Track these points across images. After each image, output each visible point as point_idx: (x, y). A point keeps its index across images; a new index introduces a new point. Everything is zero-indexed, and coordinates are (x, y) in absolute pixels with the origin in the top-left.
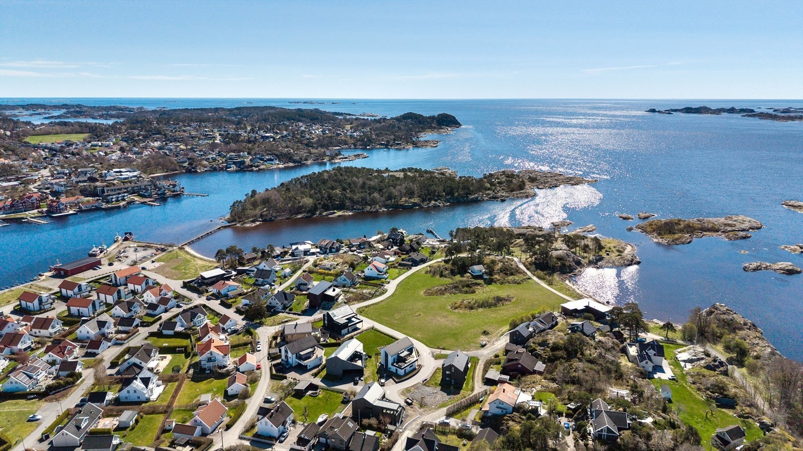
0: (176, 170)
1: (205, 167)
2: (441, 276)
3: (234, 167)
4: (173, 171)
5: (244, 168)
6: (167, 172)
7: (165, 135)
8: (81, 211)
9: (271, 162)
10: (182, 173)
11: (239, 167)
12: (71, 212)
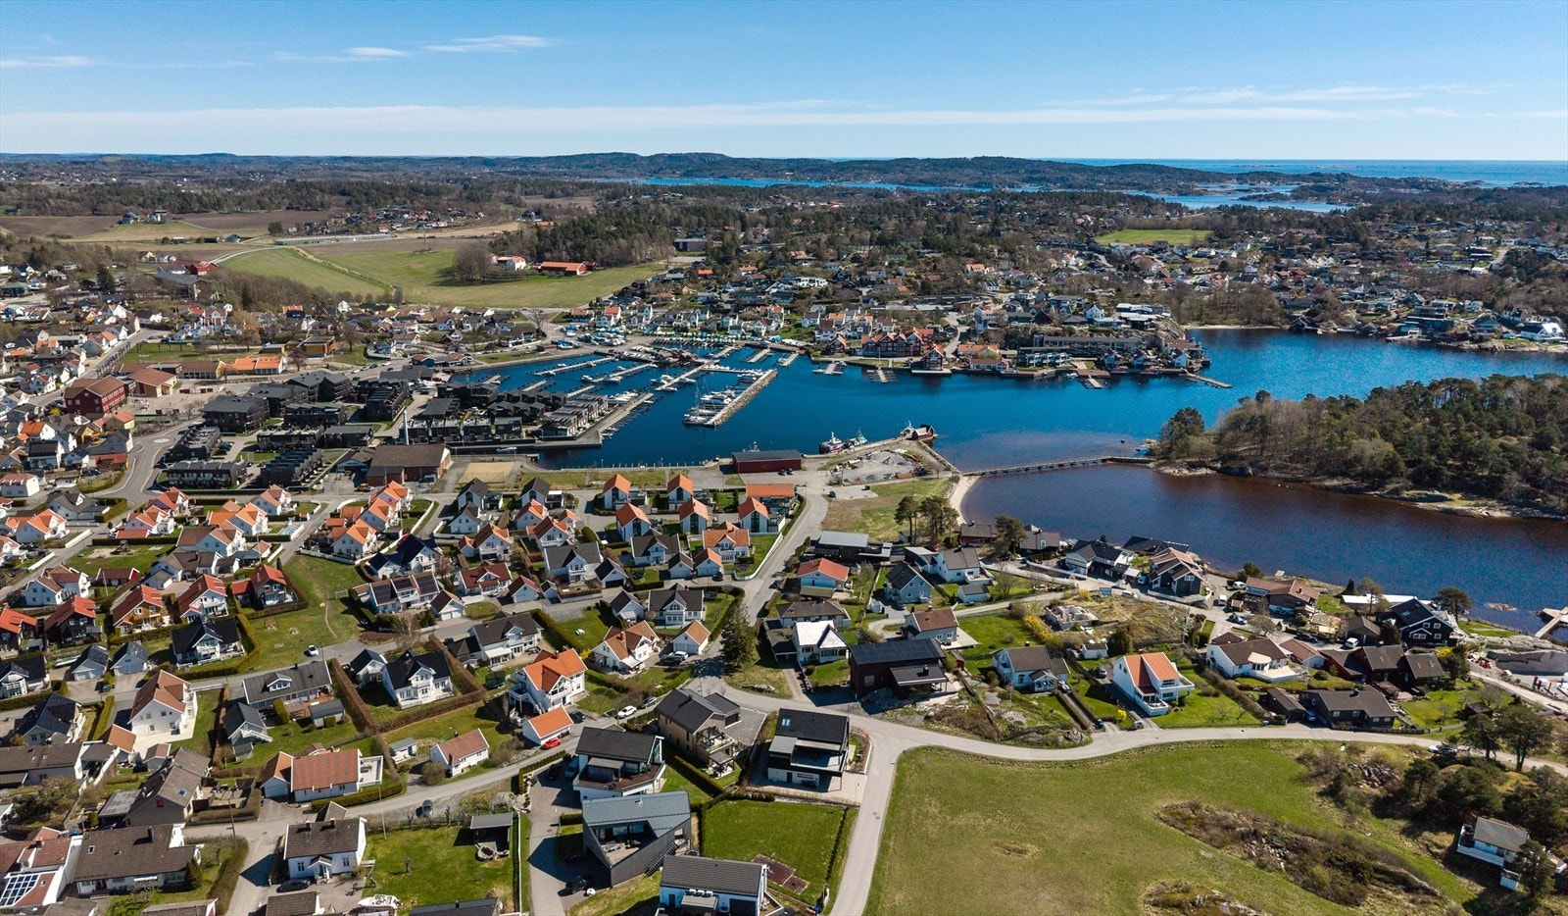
0: (1271, 323)
1: (1344, 325)
2: (1333, 793)
3: (1415, 334)
4: (1264, 323)
5: (1439, 340)
6: (1248, 323)
7: (1364, 244)
8: (966, 372)
9: (1529, 334)
10: (1281, 330)
11: (1430, 336)
12: (947, 371)
